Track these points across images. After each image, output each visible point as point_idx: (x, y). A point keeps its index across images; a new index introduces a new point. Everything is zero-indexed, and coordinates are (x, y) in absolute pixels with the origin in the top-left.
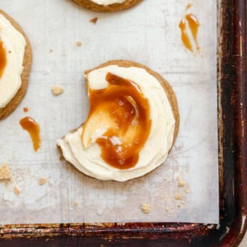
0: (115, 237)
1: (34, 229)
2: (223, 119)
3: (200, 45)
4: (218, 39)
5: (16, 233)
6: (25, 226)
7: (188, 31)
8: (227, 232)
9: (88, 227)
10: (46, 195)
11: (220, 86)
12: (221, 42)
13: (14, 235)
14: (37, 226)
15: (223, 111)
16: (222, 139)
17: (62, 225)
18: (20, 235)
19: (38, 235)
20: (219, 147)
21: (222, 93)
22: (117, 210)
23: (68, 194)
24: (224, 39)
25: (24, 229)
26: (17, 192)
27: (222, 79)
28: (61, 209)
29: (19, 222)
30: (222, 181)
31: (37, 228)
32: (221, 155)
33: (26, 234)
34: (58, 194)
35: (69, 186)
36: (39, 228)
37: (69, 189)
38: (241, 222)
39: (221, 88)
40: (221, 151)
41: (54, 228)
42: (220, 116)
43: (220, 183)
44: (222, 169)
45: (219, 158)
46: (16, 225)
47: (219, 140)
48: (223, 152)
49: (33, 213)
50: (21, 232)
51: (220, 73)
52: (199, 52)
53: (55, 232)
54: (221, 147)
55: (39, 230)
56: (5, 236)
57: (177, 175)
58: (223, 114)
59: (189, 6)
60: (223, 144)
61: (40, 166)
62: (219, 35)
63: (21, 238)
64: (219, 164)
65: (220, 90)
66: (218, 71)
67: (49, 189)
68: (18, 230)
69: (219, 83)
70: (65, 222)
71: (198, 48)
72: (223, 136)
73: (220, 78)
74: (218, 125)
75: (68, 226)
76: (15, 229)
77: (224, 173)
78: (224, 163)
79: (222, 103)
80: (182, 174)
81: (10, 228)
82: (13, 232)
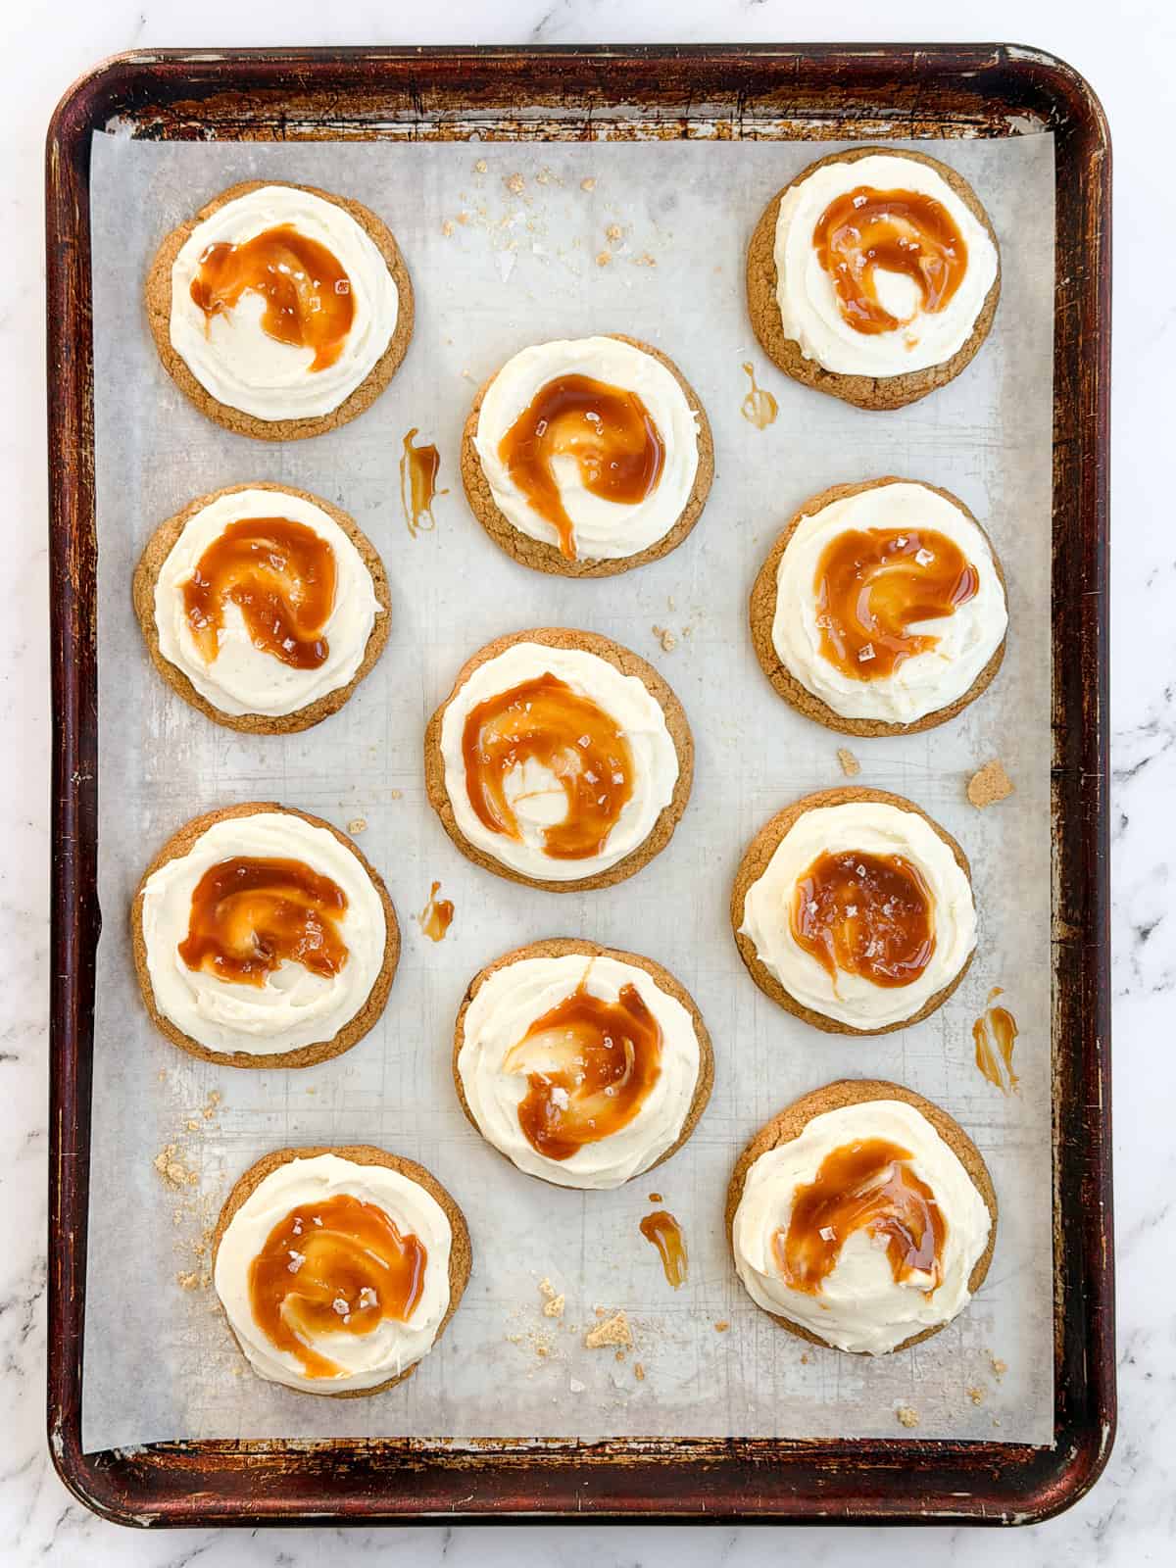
0: (842, 1465)
1: (673, 1445)
2: (1063, 1226)
3: (1017, 1071)
4: (1054, 1061)
5: (637, 1452)
6: (655, 1440)
7: (994, 1044)
8: (1072, 1457)
9: (783, 1443)
10: (698, 1375)
11: (1056, 1156)
12: (1059, 1067)
13: (634, 1458)
14: (680, 1441)
15: (1063, 1209)
16: (1062, 1266)
17: (729, 1440)
18: (645, 1458)
19: (684, 1458)
20: (1055, 1281)
21: (1061, 1173)
22: (843, 1409)
23: (743, 1376)
24: (1065, 1066)
25: (653, 1446)
26: (639, 1373)
27: (1060, 1146)
28: (729, 1408)
29: (643, 1432)
30: (1060, 1351)
31: (679, 1444)
32: (1060, 1300)
33: (658, 1457)
34: (723, 1374)
35: (745, 1357)
36: (685, 1443)
37: (746, 1364)
38: (1101, 1438)
39: (1060, 1161)
40: (1060, 1291)
41: (714, 1443)
42: (1058, 1218)
43: (1056, 1355)
44: (1061, 1327)
45: (1055, 1304)
46: (635, 1440)
47: (1055, 1267)
48: (1065, 1294)
49: (670, 1412)
50: (646, 1451)
51: (1057, 1132)
52: (1016, 1089)
53: (717, 1452)
54: (1060, 1284)
55: (683, 1447)
56: (617, 1459)
57: (968, 1340)
58: (1064, 1216)
59: (997, 991)
60: (1065, 1277)
61: (683, 1316)
62: (1055, 1054)
63: (651, 1463)
64: (1055, 1317)
65: (1058, 1167)
66: (1054, 1125)
67: (703, 1364)
68: (642, 1446)
69: (1056, 1150)
70: (738, 1435)
71: (1014, 1079)
72: (1065, 1261)
73: (1057, 1142)
74: (1054, 1237)
75: (744, 1440)
76: (634, 1446)
77: (1066, 1337)
78: (1065, 1317)
79: (1061, 1192)
80: (978, 1336)
81: (626, 1442)
82: (631, 1451)
